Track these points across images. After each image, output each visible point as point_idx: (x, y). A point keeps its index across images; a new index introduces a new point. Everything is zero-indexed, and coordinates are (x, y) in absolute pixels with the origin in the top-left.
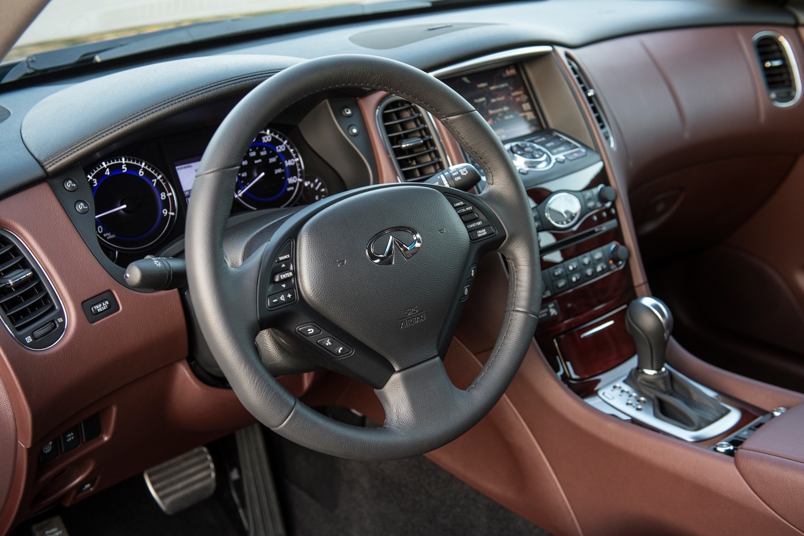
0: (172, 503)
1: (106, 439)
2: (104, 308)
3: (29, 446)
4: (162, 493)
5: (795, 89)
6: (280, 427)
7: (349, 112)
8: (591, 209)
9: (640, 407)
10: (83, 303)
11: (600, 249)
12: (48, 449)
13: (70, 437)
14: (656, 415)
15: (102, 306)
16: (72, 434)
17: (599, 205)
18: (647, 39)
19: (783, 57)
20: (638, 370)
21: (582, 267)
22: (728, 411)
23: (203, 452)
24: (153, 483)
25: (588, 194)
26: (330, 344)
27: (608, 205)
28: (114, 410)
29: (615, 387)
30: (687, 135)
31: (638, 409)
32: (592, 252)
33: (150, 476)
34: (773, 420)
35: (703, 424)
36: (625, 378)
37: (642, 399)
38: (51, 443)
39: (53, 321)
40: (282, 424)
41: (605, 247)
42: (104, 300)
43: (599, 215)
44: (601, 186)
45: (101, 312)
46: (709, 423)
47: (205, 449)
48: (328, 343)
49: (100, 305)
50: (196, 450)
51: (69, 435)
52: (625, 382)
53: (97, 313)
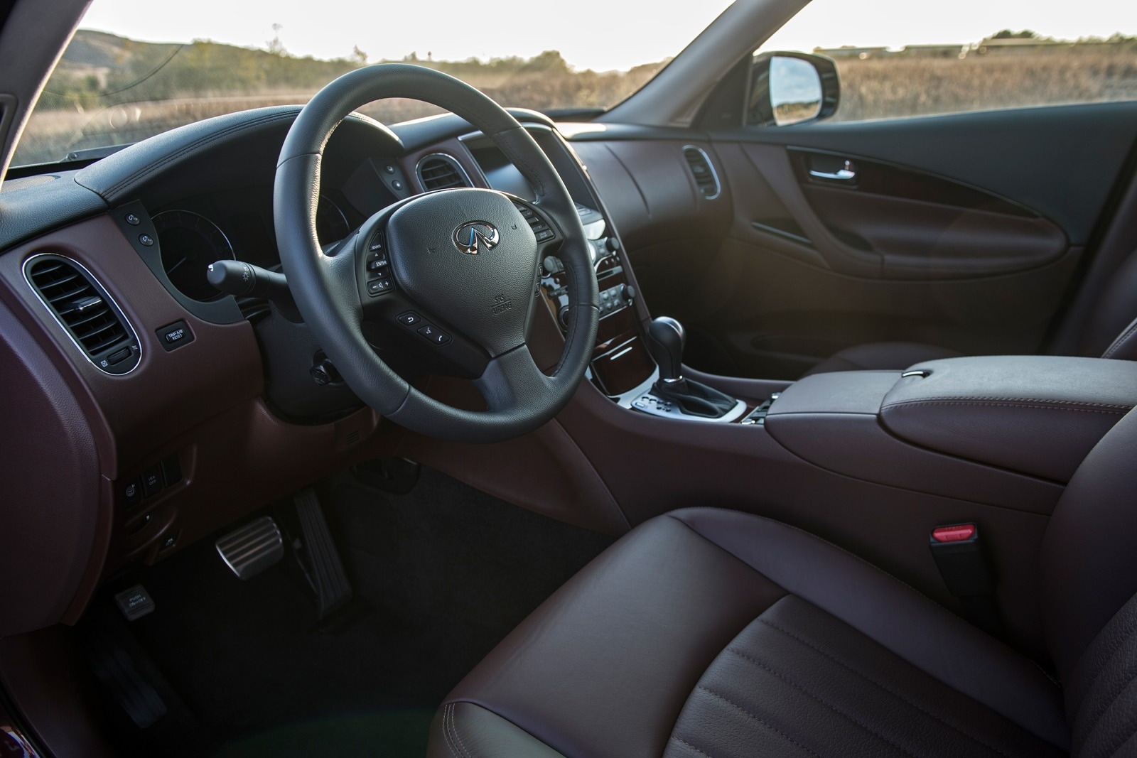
0: (246, 569)
1: (188, 482)
2: (179, 337)
3: (114, 477)
4: (235, 561)
5: (716, 187)
6: (398, 411)
7: (391, 170)
8: (603, 255)
9: (669, 409)
10: (157, 330)
11: (614, 288)
12: (131, 492)
13: (152, 480)
14: (684, 412)
15: (176, 335)
16: (154, 477)
17: (607, 253)
18: (610, 145)
19: (705, 165)
20: (661, 381)
21: (604, 301)
22: (737, 403)
23: (269, 520)
24: (225, 553)
25: (599, 242)
26: (430, 332)
27: (614, 253)
28: (195, 449)
29: (643, 398)
30: (650, 216)
31: (667, 411)
32: (609, 290)
33: (221, 547)
34: (774, 403)
35: (722, 412)
36: (649, 391)
37: (669, 403)
38: (133, 486)
39: (127, 348)
40: (399, 407)
41: (617, 287)
42: (178, 329)
43: (608, 259)
44: (606, 238)
45: (175, 340)
46: (726, 412)
47: (270, 518)
48: (429, 331)
49: (174, 334)
50: (262, 520)
51: (151, 478)
52: (650, 393)
53: (172, 341)
